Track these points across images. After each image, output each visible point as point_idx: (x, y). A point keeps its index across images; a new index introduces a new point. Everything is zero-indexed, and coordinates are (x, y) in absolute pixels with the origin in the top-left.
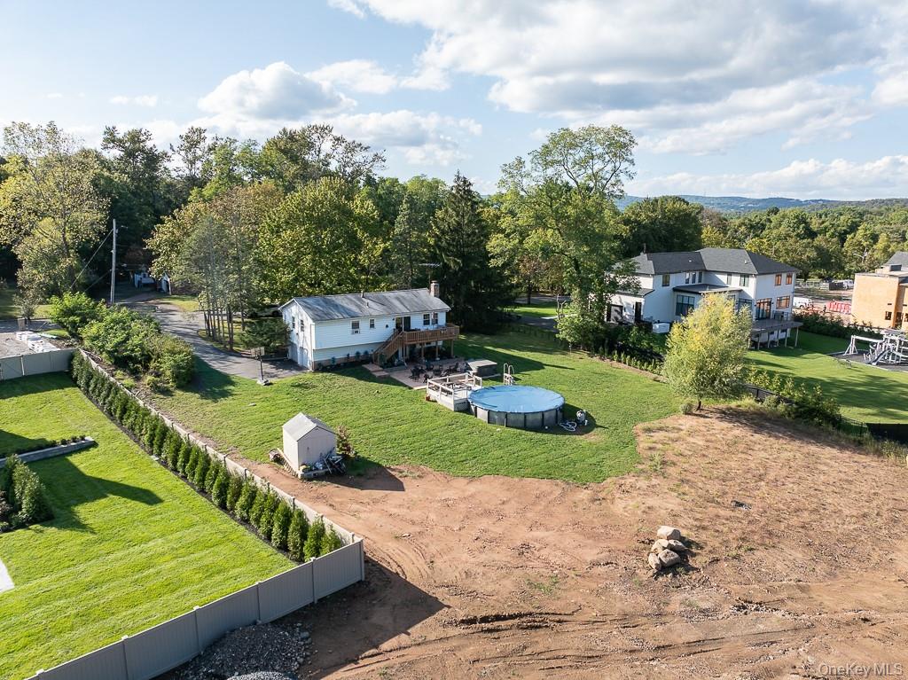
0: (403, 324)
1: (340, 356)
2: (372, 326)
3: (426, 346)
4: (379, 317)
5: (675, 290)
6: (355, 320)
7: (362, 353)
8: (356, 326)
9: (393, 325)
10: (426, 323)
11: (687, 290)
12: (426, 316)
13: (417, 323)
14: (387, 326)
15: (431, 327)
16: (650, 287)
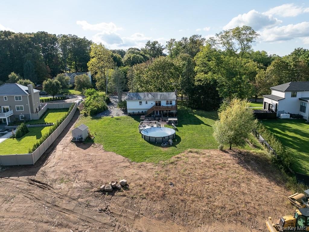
0: (158, 104)
1: (136, 112)
2: (147, 103)
3: (168, 112)
4: (149, 100)
5: (300, 99)
6: (140, 101)
7: (144, 112)
8: (141, 103)
9: (154, 103)
10: (167, 104)
11: (305, 100)
12: (168, 101)
13: (163, 103)
14: (152, 104)
15: (169, 105)
16: (283, 97)
